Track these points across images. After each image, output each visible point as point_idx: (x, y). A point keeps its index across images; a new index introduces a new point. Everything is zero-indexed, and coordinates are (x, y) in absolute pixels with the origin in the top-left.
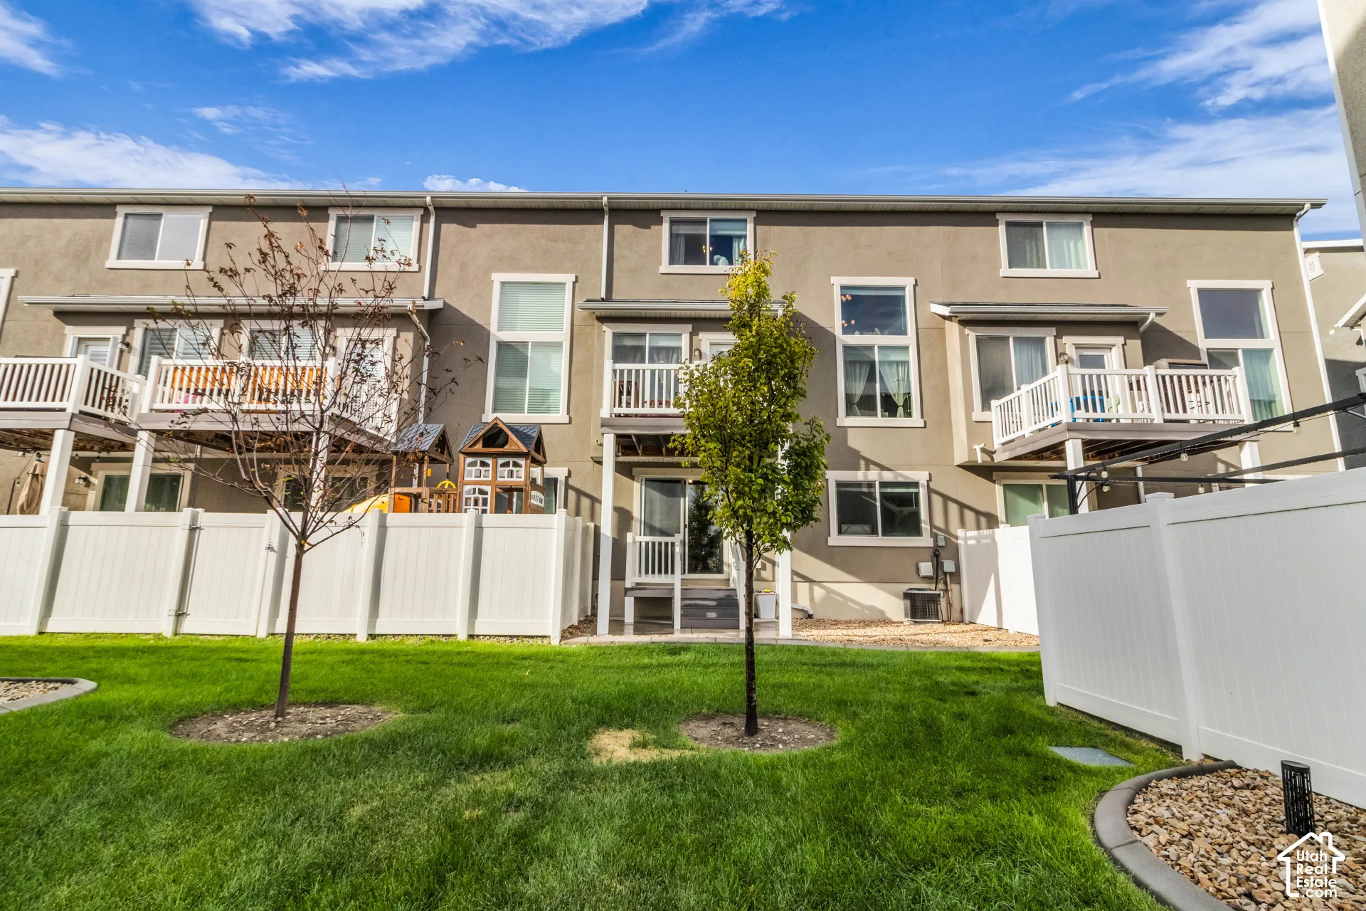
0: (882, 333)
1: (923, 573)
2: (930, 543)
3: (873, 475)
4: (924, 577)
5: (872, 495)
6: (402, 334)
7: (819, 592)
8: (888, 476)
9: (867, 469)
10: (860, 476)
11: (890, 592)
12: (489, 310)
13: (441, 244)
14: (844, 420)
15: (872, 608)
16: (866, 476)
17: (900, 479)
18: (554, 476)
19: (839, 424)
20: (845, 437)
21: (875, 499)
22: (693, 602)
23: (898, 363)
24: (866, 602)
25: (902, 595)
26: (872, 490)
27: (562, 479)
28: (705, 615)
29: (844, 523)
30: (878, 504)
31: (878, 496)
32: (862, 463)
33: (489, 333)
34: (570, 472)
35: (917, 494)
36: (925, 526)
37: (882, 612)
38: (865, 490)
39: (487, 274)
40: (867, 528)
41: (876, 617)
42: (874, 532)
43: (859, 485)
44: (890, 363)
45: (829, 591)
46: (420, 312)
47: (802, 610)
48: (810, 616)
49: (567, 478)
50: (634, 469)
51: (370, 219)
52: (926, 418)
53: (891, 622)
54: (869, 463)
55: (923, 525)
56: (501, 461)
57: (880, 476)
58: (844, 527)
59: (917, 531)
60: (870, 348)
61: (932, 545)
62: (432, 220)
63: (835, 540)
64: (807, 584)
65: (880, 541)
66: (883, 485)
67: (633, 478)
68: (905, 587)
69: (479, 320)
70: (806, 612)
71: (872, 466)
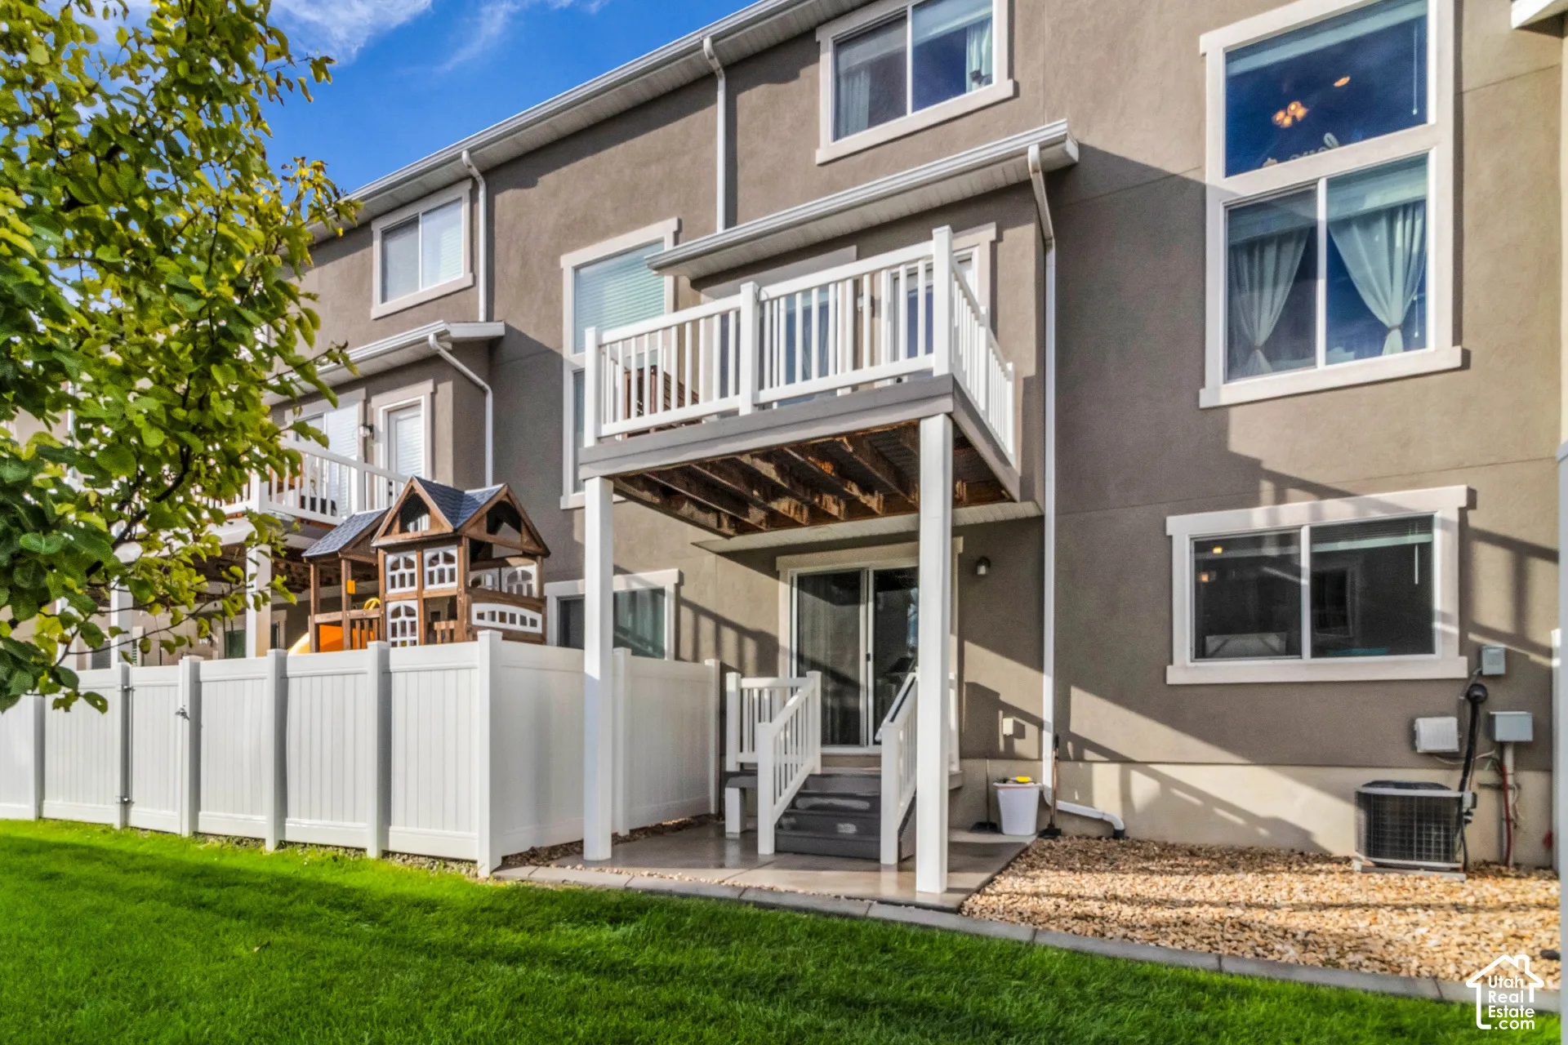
0: (1343, 140)
1: (1425, 743)
2: (1456, 667)
3: (1297, 513)
4: (1430, 755)
5: (1288, 563)
6: (440, 387)
7: (1143, 787)
8: (1338, 512)
9: (1280, 498)
10: (1258, 519)
11: (1323, 787)
12: (559, 321)
13: (496, 229)
14: (1220, 390)
15: (1275, 824)
16: (1273, 517)
17: (1376, 515)
18: (659, 585)
19: (1205, 401)
20: (1222, 431)
21: (1297, 572)
22: (826, 801)
23: (1391, 213)
24: (1263, 810)
25: (1353, 797)
26: (1292, 550)
27: (670, 589)
28: (834, 830)
29: (1211, 633)
30: (1305, 582)
31: (1305, 562)
32: (1267, 487)
33: (560, 357)
34: (681, 575)
35: (1426, 549)
36: (1445, 628)
37: (1305, 835)
38: (1271, 551)
39: (555, 262)
40: (1274, 640)
41: (1288, 842)
42: (1293, 650)
43: (1257, 540)
44: (1368, 220)
45: (1166, 783)
46: (462, 347)
47: (1101, 821)
48: (1118, 835)
49: (678, 586)
50: (779, 559)
51: (413, 223)
52: (1467, 343)
53: (1326, 857)
54: (1285, 485)
55: (1438, 625)
56: (428, 554)
57: (1316, 512)
58: (1212, 642)
59: (1420, 640)
60: (1306, 193)
61: (1464, 674)
62: (482, 194)
63: (1185, 669)
64: (1115, 768)
65: (1304, 668)
66: (1321, 534)
67: (776, 575)
68: (1359, 778)
69: (548, 343)
70: (1109, 824)
71: (1292, 492)
